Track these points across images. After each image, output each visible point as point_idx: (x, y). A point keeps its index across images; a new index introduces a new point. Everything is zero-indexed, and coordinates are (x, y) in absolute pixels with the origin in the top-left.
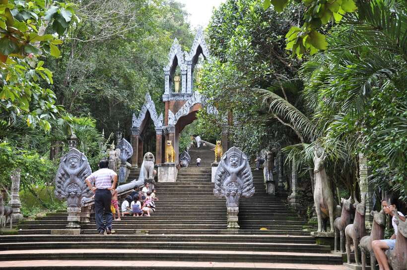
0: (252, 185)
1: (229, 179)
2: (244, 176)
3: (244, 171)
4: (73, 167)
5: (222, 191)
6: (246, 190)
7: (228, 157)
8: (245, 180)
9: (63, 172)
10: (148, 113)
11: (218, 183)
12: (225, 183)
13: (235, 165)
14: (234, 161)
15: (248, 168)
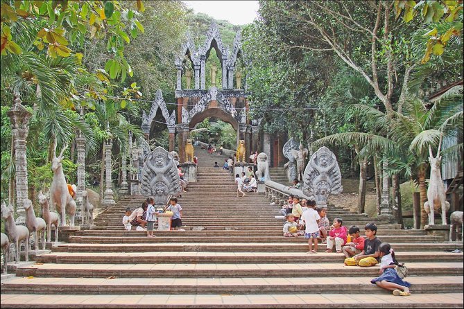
0: (340, 184)
1: (319, 178)
2: (332, 176)
3: (334, 171)
4: (160, 166)
5: (312, 190)
6: (334, 188)
7: (318, 157)
8: (334, 179)
9: (149, 171)
10: (159, 111)
11: (308, 182)
12: (314, 182)
13: (324, 165)
14: (324, 161)
15: (337, 168)
